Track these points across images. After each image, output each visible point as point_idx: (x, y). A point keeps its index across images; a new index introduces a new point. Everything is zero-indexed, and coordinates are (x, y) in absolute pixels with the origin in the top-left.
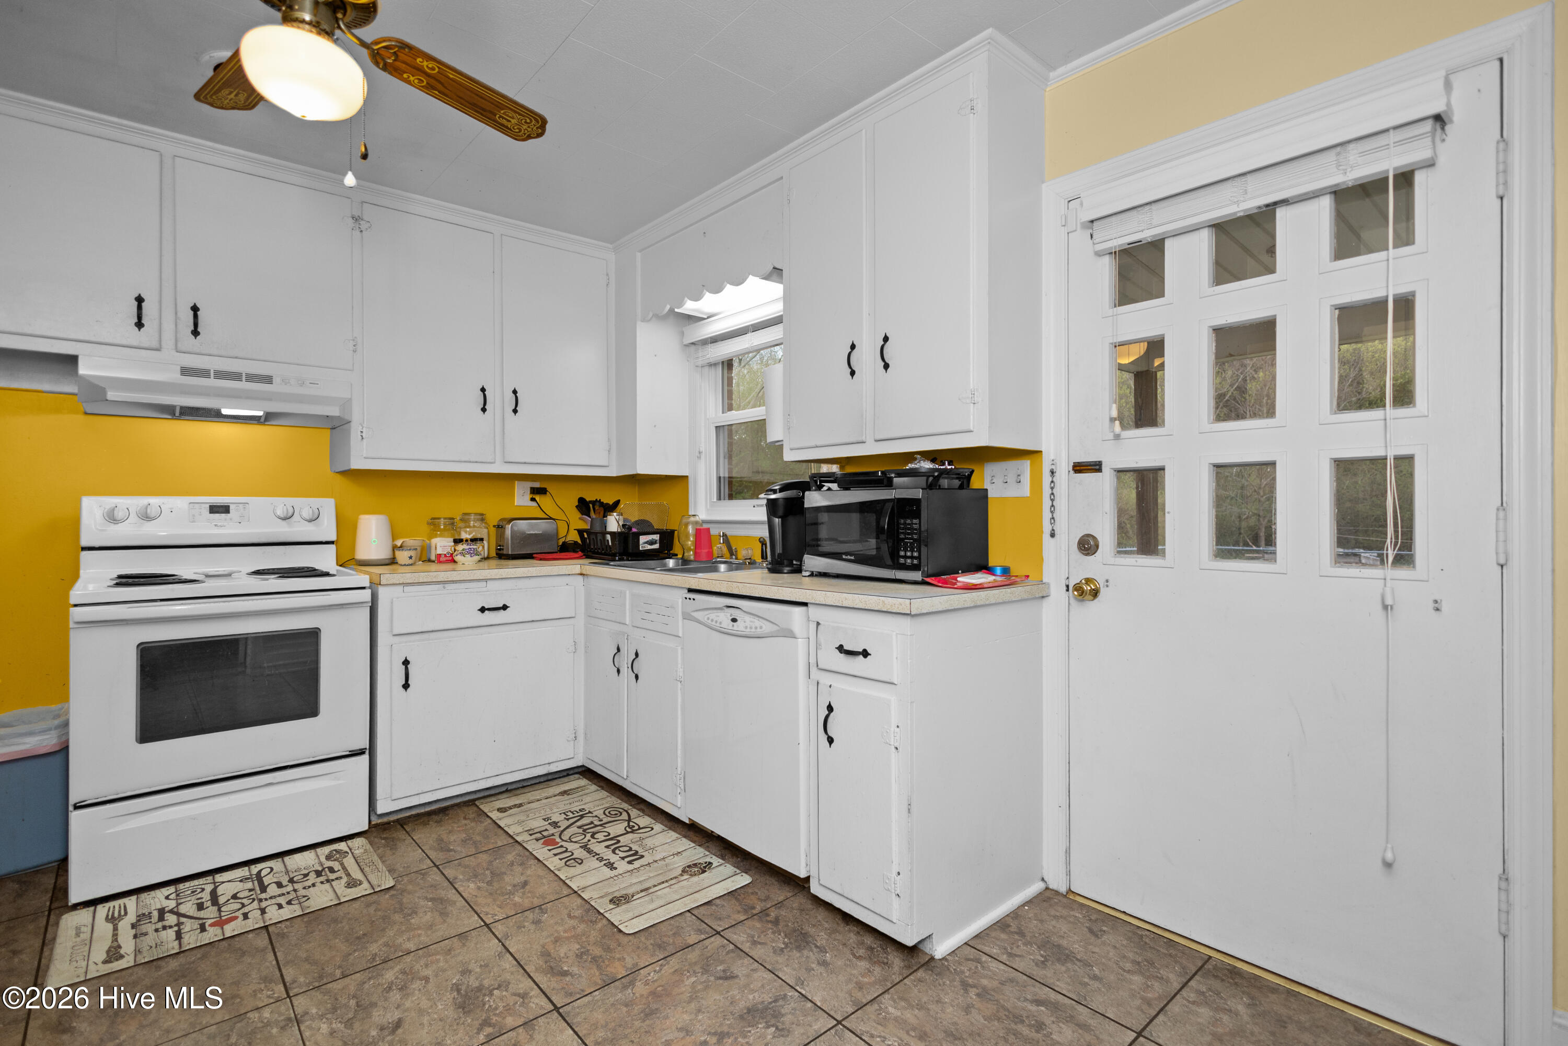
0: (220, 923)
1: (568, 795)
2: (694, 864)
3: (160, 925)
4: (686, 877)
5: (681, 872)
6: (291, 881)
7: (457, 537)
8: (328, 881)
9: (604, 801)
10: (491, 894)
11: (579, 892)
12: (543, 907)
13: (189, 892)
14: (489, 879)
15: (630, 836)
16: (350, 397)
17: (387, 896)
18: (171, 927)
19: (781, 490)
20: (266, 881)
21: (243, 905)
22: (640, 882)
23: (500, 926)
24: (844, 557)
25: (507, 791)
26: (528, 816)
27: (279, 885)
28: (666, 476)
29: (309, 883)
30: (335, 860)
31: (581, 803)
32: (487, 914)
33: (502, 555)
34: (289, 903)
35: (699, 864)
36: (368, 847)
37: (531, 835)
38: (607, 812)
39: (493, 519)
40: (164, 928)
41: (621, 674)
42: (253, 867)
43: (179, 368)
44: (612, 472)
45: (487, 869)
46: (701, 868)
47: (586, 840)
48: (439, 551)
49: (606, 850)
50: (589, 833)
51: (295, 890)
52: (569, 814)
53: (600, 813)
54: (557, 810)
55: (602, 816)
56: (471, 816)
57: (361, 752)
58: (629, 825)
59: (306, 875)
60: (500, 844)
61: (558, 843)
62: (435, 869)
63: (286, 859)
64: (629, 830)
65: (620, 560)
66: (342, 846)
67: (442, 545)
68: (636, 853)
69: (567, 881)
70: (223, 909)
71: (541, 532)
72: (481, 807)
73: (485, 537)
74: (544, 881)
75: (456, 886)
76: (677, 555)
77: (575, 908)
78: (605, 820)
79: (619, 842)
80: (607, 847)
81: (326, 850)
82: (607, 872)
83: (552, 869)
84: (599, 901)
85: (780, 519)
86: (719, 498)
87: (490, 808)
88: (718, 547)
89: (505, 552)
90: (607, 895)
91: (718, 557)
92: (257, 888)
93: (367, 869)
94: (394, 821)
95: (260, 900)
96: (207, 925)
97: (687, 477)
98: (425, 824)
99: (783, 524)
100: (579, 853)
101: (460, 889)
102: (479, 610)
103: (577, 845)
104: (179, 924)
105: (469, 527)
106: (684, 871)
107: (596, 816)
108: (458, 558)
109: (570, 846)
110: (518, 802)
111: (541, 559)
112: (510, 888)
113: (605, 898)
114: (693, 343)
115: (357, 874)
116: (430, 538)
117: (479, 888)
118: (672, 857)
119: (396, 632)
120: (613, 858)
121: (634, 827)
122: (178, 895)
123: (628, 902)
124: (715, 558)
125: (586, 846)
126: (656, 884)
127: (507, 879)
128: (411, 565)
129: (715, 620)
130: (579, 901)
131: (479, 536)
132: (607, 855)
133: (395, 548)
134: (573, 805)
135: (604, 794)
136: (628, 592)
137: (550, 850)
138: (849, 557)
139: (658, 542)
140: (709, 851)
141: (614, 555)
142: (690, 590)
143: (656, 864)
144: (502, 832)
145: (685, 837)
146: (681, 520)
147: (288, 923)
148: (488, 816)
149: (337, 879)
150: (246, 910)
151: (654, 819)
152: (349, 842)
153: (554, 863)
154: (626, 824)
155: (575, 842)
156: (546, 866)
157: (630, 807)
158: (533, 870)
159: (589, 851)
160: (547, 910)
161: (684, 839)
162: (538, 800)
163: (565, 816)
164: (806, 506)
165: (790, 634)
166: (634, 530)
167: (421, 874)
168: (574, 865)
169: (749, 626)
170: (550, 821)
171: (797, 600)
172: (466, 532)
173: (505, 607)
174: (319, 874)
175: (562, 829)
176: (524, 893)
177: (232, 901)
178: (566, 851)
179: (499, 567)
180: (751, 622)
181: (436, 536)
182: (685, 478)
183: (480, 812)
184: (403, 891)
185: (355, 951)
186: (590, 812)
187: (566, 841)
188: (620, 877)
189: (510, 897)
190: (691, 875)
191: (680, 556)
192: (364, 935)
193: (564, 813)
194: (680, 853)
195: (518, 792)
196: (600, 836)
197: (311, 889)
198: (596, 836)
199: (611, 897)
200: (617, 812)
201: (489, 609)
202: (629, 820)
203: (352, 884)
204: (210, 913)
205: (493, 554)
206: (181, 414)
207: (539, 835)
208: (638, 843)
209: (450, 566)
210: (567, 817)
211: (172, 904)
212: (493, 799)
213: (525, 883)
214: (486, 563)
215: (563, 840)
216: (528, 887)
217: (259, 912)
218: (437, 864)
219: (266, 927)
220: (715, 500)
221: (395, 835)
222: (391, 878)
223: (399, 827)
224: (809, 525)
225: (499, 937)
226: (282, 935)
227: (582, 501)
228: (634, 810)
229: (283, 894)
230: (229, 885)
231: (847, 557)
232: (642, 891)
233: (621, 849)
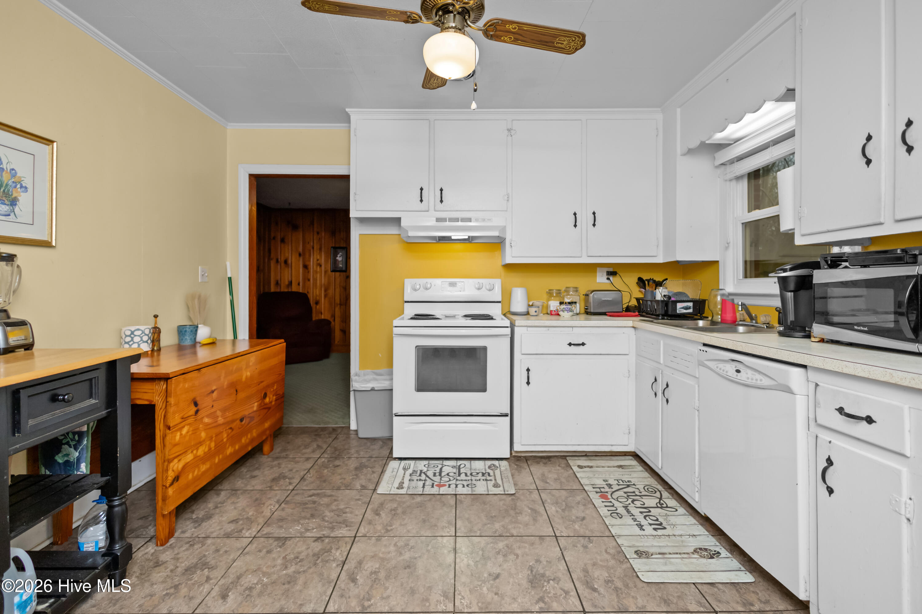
0: (440, 486)
1: (623, 468)
2: (704, 549)
3: (419, 478)
4: (696, 556)
5: (693, 551)
6: (471, 474)
7: (562, 301)
8: (486, 480)
9: (645, 480)
10: (562, 517)
11: (616, 537)
12: (591, 538)
13: (433, 466)
14: (564, 508)
15: (659, 510)
16: (505, 225)
17: (510, 498)
18: (422, 480)
19: (791, 269)
20: (462, 470)
21: (450, 480)
22: (660, 546)
23: (563, 540)
24: (856, 327)
25: (586, 456)
26: (594, 475)
27: (466, 475)
28: (703, 261)
29: (478, 478)
30: (492, 470)
31: (630, 477)
32: (558, 529)
33: (588, 313)
34: (468, 486)
35: (710, 550)
36: (508, 467)
37: (594, 488)
38: (646, 488)
39: (583, 291)
40: (420, 480)
41: (657, 396)
42: (458, 461)
43: (435, 219)
44: (660, 260)
45: (564, 501)
46: (710, 554)
47: (627, 503)
48: (552, 309)
49: (640, 514)
50: (630, 498)
51: (471, 480)
52: (620, 481)
53: (641, 487)
54: (613, 477)
55: (642, 490)
56: (563, 465)
57: (506, 415)
58: (659, 502)
59: (478, 473)
60: (574, 488)
61: (609, 499)
62: (537, 491)
63: (472, 462)
64: (659, 505)
65: (663, 319)
66: (496, 463)
67: (554, 305)
68: (661, 524)
69: (610, 527)
70: (442, 479)
71: (611, 299)
72: (569, 461)
73: (578, 301)
74: (596, 521)
75: (545, 506)
76: (708, 318)
77: (611, 547)
78: (644, 493)
79: (650, 511)
80: (641, 512)
81: (489, 463)
82: (637, 530)
83: (602, 515)
84: (627, 548)
85: (792, 293)
86: (746, 276)
87: (574, 463)
88: (740, 314)
89: (589, 311)
90: (633, 546)
91: (741, 321)
92: (457, 473)
93: (504, 480)
94: (523, 457)
95: (457, 480)
96: (435, 484)
97: (718, 262)
98: (538, 463)
99: (795, 298)
100: (621, 510)
101: (547, 508)
102: (568, 344)
103: (621, 505)
104: (425, 480)
105: (569, 295)
106: (695, 551)
107: (638, 489)
108: (561, 313)
109: (617, 504)
110: (590, 464)
111: (610, 316)
112: (574, 518)
113: (631, 549)
114: (722, 164)
115: (499, 481)
116: (548, 300)
117: (557, 511)
118: (688, 537)
119: (523, 353)
120: (644, 522)
121: (663, 504)
122: (428, 466)
123: (648, 558)
124: (738, 321)
125: (627, 507)
126: (671, 552)
127: (574, 511)
128: (536, 316)
129: (722, 369)
130: (615, 543)
131: (574, 301)
132: (639, 518)
133: (529, 306)
134: (624, 476)
135: (647, 474)
136: (662, 342)
137: (603, 502)
138: (862, 328)
139: (692, 307)
140: (720, 543)
141: (658, 315)
142: (705, 345)
143: (674, 538)
144: (577, 480)
145: (702, 525)
146: (711, 293)
147: (465, 496)
148: (572, 468)
149: (490, 480)
150: (450, 483)
151: (680, 504)
152: (500, 462)
153: (604, 511)
154: (658, 500)
155: (620, 502)
156: (598, 512)
157: (663, 490)
158: (590, 511)
159: (628, 511)
160: (593, 541)
161: (700, 526)
162: (603, 467)
163: (617, 482)
164: (814, 282)
165: (789, 391)
166: (673, 299)
167: (529, 491)
168: (616, 517)
169: (750, 378)
170: (607, 483)
171: (795, 362)
172: (567, 298)
173: (583, 344)
174: (483, 474)
175: (613, 490)
176: (581, 524)
177: (446, 476)
178: (613, 506)
179: (586, 319)
180: (752, 374)
181: (551, 300)
182: (715, 263)
183: (568, 465)
184: (518, 499)
185: (488, 524)
186: (634, 485)
187: (614, 499)
188: (646, 537)
189: (573, 524)
190: (700, 556)
191: (710, 318)
192: (495, 516)
193: (617, 480)
194: (695, 535)
195: (592, 458)
196: (638, 504)
197: (478, 481)
198: (635, 502)
199: (636, 549)
200: (653, 490)
201: (574, 345)
202: (661, 499)
203: (496, 486)
204: (437, 479)
205: (583, 311)
206: (439, 240)
207: (598, 490)
208: (664, 517)
209: (557, 317)
210: (619, 484)
211: (425, 469)
212: (576, 458)
213: (583, 519)
214: (578, 317)
215: (613, 498)
216: (584, 521)
217: (455, 486)
218: (539, 488)
219: (456, 495)
220: (741, 278)
221: (521, 465)
222: (514, 489)
223: (525, 460)
224: (817, 298)
225: (561, 547)
226: (461, 502)
227: (640, 279)
228: (666, 493)
229: (466, 480)
230: (448, 468)
231: (859, 328)
232: (659, 554)
233: (651, 517)
